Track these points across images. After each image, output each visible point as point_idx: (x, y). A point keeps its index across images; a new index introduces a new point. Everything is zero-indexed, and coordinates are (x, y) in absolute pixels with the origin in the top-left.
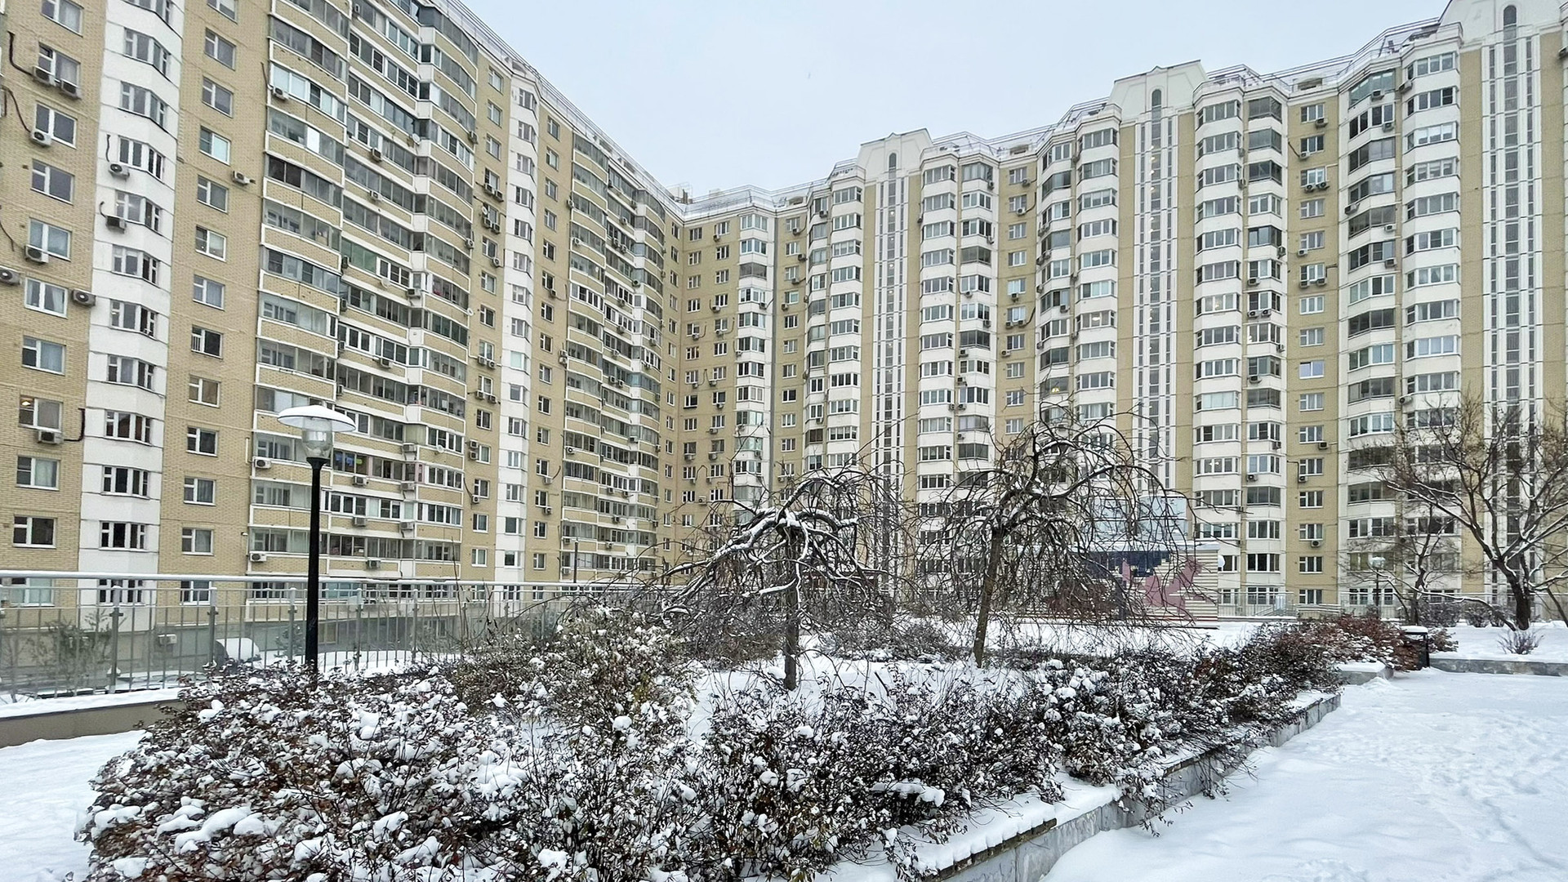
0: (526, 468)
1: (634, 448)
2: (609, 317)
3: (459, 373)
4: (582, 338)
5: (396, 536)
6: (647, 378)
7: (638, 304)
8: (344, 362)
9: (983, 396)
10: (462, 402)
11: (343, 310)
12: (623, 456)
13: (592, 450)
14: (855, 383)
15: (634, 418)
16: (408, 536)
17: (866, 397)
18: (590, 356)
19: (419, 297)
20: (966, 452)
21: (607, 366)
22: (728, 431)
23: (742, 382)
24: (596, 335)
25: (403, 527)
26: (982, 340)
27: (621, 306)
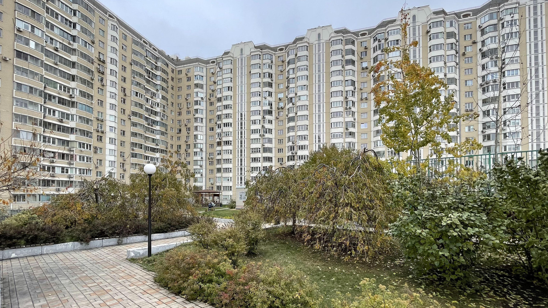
0: (116, 154)
1: (158, 147)
2: (147, 102)
3: (90, 123)
4: (137, 110)
5: (67, 179)
6: (162, 123)
7: (158, 97)
8: (46, 120)
9: (270, 131)
10: (91, 133)
11: (45, 102)
12: (153, 150)
13: (141, 148)
14: (231, 126)
15: (158, 137)
16: (71, 180)
17: (235, 131)
18: (141, 116)
19: (74, 97)
20: (266, 150)
21: (147, 119)
22: (191, 141)
23: (195, 124)
24: (142, 108)
25: (70, 177)
26: (270, 112)
27: (152, 98)
